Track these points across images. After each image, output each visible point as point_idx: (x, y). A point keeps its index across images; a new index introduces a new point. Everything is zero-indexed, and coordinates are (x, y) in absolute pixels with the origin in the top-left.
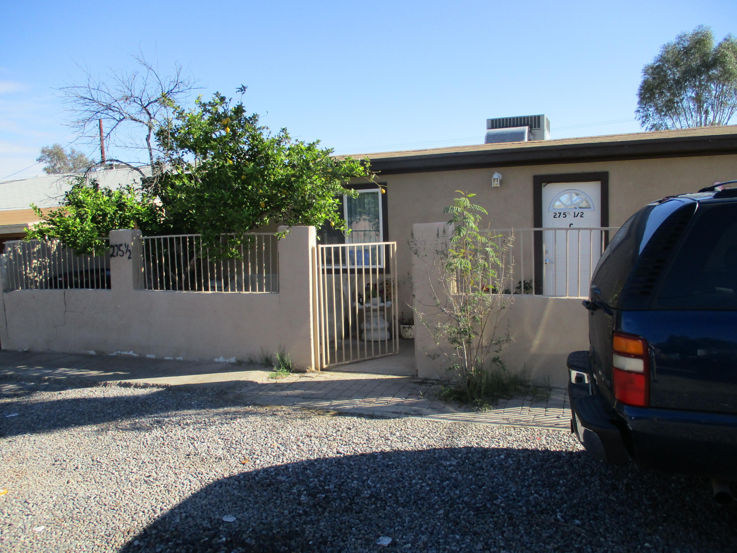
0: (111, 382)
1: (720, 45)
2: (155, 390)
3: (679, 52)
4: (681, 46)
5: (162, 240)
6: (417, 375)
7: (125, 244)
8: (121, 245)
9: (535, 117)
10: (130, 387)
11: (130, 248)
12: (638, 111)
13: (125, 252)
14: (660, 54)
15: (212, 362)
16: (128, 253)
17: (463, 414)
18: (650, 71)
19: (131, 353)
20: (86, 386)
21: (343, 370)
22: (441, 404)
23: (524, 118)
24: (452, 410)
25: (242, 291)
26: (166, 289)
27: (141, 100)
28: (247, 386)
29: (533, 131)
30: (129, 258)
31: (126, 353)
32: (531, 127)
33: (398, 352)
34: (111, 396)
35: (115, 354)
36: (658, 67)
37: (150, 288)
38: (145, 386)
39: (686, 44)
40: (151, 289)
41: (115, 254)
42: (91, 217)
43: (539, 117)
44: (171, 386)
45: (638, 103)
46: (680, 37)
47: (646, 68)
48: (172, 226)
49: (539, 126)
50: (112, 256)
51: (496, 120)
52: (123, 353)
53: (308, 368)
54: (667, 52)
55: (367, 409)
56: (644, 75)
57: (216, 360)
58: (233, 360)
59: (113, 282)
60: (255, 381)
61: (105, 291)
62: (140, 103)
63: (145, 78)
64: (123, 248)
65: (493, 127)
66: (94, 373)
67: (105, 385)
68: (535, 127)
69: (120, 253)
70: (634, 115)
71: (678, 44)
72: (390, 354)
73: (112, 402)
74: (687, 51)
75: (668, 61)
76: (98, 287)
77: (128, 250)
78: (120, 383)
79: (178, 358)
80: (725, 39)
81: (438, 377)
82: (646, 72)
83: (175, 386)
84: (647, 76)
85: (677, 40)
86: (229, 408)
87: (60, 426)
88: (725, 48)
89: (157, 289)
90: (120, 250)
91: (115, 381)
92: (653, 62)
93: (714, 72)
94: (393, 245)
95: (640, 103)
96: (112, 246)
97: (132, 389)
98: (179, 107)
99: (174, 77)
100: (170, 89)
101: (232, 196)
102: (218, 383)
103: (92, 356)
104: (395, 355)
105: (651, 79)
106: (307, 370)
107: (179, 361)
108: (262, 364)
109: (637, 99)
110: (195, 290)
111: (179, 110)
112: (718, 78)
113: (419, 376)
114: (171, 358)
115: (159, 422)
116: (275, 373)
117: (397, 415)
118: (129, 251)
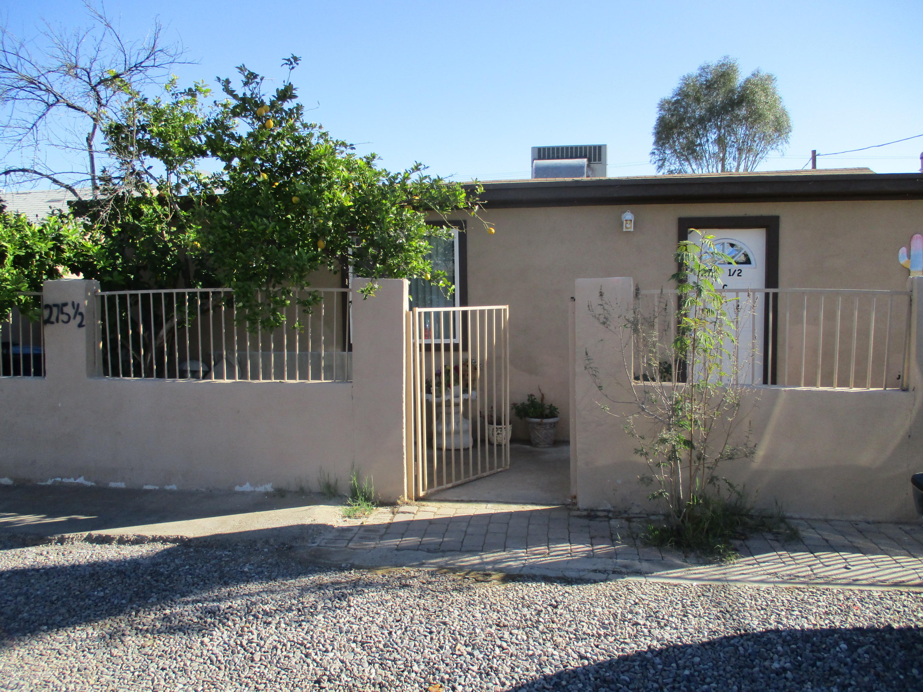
0: (72, 535)
1: (748, 81)
2: (159, 547)
3: (701, 84)
4: (703, 79)
5: (117, 298)
6: (575, 504)
7: (73, 304)
8: (65, 305)
9: (595, 147)
10: (110, 544)
11: (82, 310)
12: (653, 153)
13: (72, 315)
14: (679, 86)
15: (230, 493)
16: (79, 318)
17: (702, 569)
18: (667, 106)
19: (81, 480)
20: (24, 544)
21: (450, 499)
22: (654, 553)
23: (581, 147)
24: (679, 562)
25: (283, 379)
26: (145, 377)
27: (88, 73)
28: (320, 533)
29: (592, 165)
30: (80, 325)
31: (72, 480)
32: (589, 160)
33: (508, 467)
34: (83, 561)
35: (50, 482)
36: (677, 102)
37: (116, 374)
38: (139, 540)
39: (709, 77)
40: (119, 376)
41: (53, 319)
42: (12, 258)
43: (600, 147)
44: (190, 540)
45: (654, 144)
46: (703, 69)
47: (661, 102)
48: (132, 277)
49: (600, 159)
50: (48, 321)
51: (544, 148)
52: (65, 480)
53: (399, 499)
54: (687, 85)
55: (548, 566)
56: (660, 110)
57: (238, 488)
58: (269, 487)
59: (49, 365)
60: (329, 524)
61: (31, 380)
62: (87, 80)
63: (98, 41)
64: (69, 310)
65: (539, 158)
66: (30, 519)
67: (62, 541)
68: (595, 160)
69: (64, 318)
70: (649, 158)
71: (700, 75)
72: (499, 470)
73: (92, 575)
74: (710, 86)
75: (687, 95)
76: (17, 373)
77: (78, 313)
78: (90, 536)
79: (168, 488)
80: (753, 75)
81: (609, 507)
82: (661, 107)
83: (197, 539)
84: (663, 112)
85: (699, 72)
86: (317, 577)
87: (17, 631)
88: (754, 85)
89: (130, 376)
90: (63, 313)
91: (79, 534)
92: (671, 95)
93: (743, 112)
94: (505, 310)
95: (656, 143)
96: (47, 306)
97: (114, 545)
98: (138, 93)
99: (147, 43)
100: (139, 62)
101: (278, 228)
102: (268, 530)
103: (7, 487)
104: (505, 471)
105: (668, 116)
106: (399, 502)
107: (171, 492)
108: (322, 494)
109: (652, 139)
110: (198, 378)
111: (139, 98)
112: (746, 119)
113: (580, 505)
114: (157, 488)
115: (212, 613)
116: (348, 508)
117: (604, 576)
118: (81, 314)
